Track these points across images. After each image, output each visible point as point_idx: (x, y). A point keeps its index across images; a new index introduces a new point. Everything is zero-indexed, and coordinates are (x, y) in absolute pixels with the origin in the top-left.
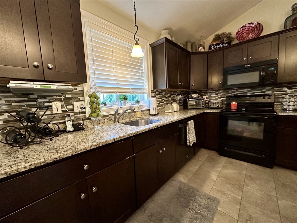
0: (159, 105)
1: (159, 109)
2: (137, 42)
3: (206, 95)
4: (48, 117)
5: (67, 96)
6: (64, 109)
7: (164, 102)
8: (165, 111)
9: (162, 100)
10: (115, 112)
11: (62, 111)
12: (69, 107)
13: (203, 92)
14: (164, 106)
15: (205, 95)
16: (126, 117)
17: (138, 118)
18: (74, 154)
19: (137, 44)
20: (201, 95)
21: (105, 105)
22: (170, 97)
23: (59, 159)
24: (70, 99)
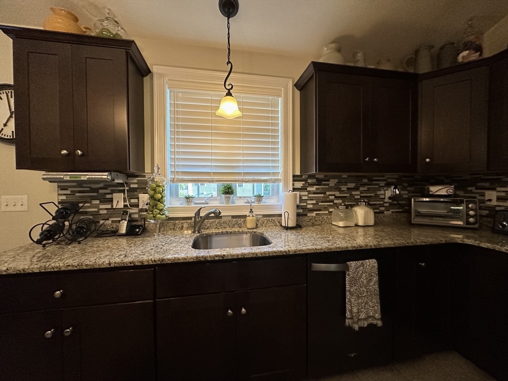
0: (316, 207)
1: (314, 215)
2: (229, 92)
3: (498, 189)
4: (107, 212)
5: (132, 186)
6: (126, 204)
7: (333, 201)
8: (333, 223)
9: (328, 197)
10: (195, 214)
11: (124, 205)
12: (133, 201)
13: (486, 180)
14: (331, 210)
15: (494, 189)
16: (226, 225)
17: (248, 229)
18: (42, 271)
19: (229, 94)
20: (476, 189)
21: (190, 201)
22: (356, 189)
23: (22, 272)
24: (134, 190)
